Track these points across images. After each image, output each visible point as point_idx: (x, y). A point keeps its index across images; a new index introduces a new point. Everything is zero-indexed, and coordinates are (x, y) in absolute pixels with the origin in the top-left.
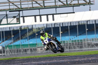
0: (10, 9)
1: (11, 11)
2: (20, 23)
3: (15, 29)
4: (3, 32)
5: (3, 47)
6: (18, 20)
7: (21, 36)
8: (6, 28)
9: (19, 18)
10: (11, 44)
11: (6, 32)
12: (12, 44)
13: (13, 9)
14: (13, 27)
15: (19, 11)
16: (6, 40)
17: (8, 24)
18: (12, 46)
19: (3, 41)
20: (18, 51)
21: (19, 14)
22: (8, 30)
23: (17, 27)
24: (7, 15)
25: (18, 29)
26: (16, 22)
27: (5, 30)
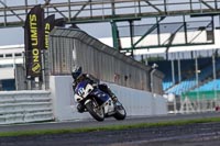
0: (192, 11)
1: (194, 14)
2: (213, 43)
3: (205, 55)
4: (176, 62)
5: (177, 97)
6: (210, 35)
7: (217, 72)
8: (183, 53)
9: (212, 31)
10: (193, 88)
11: (183, 61)
12: (197, 90)
13: (199, 11)
14: (200, 51)
15: (212, 15)
16: (184, 79)
17: (187, 44)
18: (195, 94)
19: (177, 83)
20: (209, 104)
21: (212, 22)
22: (188, 57)
23: (208, 51)
24: (185, 23)
25: (211, 54)
26: (205, 40)
27: (181, 58)
